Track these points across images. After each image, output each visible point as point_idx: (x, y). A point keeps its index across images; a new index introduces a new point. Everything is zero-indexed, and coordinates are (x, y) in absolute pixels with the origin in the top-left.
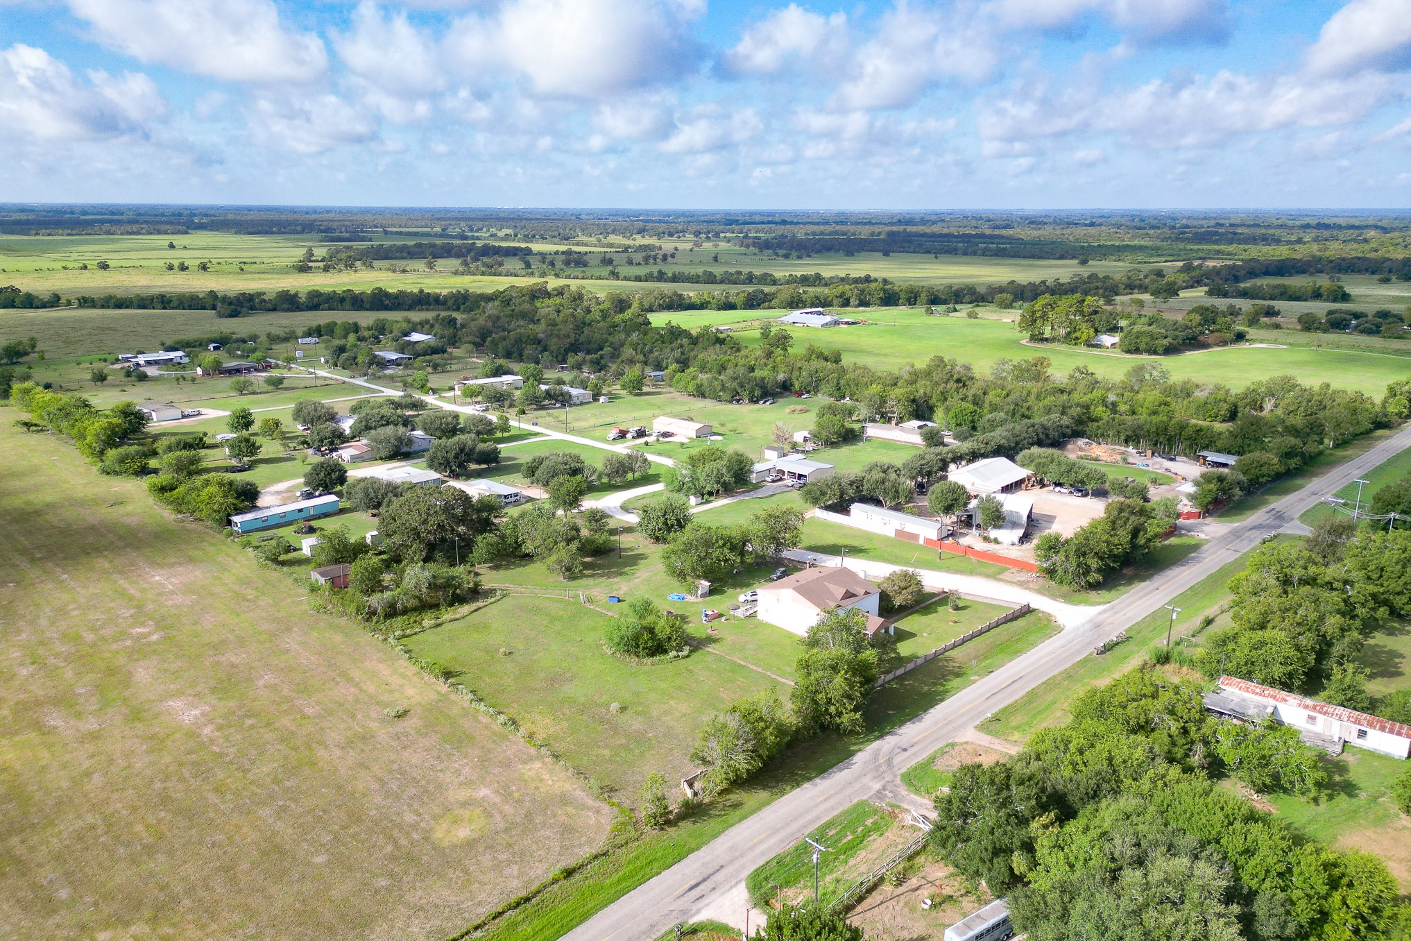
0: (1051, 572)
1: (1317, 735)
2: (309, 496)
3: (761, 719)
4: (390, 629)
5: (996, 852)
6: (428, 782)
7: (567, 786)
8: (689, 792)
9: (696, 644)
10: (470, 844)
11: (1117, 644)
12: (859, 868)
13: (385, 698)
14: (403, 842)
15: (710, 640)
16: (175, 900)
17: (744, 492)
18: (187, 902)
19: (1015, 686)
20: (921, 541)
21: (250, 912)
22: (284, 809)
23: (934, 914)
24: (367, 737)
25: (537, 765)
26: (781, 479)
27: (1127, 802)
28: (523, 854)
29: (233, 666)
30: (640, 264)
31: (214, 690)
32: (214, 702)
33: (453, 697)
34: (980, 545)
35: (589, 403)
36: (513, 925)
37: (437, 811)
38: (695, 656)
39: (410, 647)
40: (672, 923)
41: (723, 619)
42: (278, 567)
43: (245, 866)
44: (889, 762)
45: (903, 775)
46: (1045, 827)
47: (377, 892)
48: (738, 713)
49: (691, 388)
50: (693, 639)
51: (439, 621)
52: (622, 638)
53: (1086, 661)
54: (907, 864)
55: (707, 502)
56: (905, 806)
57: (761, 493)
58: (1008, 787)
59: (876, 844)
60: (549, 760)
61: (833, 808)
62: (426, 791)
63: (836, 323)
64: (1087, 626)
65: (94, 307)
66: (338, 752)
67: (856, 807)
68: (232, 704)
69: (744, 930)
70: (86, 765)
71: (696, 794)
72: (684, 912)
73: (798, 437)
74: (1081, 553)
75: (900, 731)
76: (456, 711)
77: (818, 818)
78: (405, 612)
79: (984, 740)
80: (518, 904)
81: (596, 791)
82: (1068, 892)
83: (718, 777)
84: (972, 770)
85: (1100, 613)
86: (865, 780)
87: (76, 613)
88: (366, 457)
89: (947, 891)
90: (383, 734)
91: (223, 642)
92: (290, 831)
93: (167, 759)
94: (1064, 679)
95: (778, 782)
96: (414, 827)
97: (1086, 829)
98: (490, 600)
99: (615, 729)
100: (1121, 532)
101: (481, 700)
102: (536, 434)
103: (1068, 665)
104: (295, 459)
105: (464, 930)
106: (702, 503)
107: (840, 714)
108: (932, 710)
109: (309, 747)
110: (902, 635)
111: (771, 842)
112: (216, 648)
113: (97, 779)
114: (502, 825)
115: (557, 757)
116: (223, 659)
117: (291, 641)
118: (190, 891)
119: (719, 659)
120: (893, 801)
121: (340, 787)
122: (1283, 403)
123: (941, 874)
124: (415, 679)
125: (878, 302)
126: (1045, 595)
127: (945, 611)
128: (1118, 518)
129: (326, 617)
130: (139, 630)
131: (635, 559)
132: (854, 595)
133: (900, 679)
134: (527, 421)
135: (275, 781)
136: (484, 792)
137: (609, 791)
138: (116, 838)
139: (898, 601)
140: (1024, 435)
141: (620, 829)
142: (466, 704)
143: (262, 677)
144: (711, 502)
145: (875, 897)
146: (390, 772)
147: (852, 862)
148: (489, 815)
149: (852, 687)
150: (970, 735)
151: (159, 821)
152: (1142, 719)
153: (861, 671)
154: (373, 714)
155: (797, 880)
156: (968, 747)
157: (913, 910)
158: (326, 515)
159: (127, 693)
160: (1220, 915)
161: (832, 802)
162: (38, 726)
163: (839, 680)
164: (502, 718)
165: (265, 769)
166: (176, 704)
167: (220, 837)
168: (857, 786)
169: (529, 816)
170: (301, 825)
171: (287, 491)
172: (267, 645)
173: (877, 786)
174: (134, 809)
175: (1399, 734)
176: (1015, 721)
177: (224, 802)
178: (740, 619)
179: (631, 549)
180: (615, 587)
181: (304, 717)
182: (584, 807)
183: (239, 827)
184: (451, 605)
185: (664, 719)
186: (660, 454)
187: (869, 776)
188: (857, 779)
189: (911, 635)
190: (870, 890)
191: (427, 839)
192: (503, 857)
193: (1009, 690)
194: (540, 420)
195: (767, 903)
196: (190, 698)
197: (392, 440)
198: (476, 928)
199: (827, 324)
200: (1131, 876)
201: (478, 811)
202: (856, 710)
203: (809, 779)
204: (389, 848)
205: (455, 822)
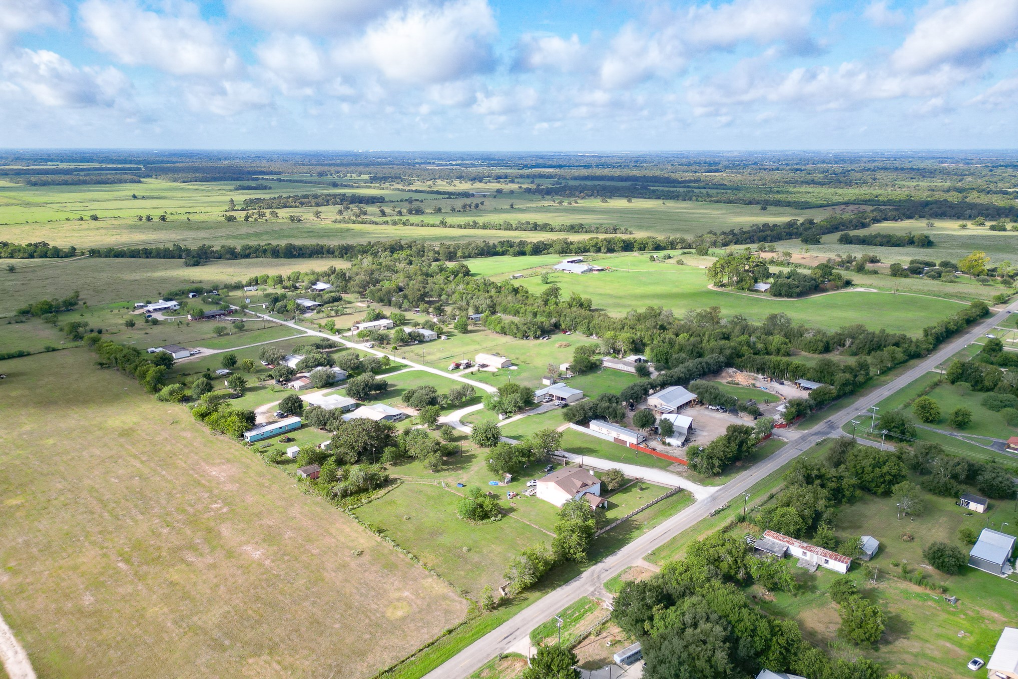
0: (695, 467)
1: (807, 561)
2: (282, 416)
3: (537, 558)
4: (345, 505)
5: (637, 621)
6: (379, 589)
7: (445, 591)
8: (503, 594)
9: (504, 512)
10: (404, 619)
11: (723, 510)
12: (581, 628)
13: (350, 544)
14: (373, 618)
15: (512, 510)
16: (276, 644)
17: (530, 410)
18: (282, 646)
19: (666, 535)
20: (628, 445)
21: (313, 650)
22: (314, 602)
23: (611, 648)
24: (345, 566)
25: (430, 580)
26: (552, 400)
27: (695, 599)
28: (428, 623)
29: (270, 527)
30: (460, 211)
31: (264, 540)
32: (266, 547)
33: (384, 543)
34: (660, 448)
35: (435, 340)
36: (428, 655)
37: (386, 603)
38: (504, 519)
39: (357, 515)
40: (497, 653)
41: (518, 497)
42: (277, 465)
43: (304, 629)
44: (599, 577)
45: (604, 584)
46: (659, 610)
47: (366, 640)
48: (525, 556)
49: (498, 329)
50: (503, 509)
51: (370, 499)
52: (467, 511)
53: (704, 520)
54: (602, 627)
55: (509, 417)
56: (604, 599)
57: (541, 410)
58: (645, 592)
59: (589, 617)
60: (435, 577)
61: (570, 600)
62: (380, 593)
63: (591, 270)
64: (709, 499)
65: (100, 256)
66: (334, 574)
67: (581, 600)
68: (275, 548)
69: (528, 656)
70: (215, 581)
71: (506, 594)
72: (502, 649)
73: (563, 368)
74: (710, 457)
75: (605, 561)
76: (386, 552)
77: (563, 605)
78: (352, 494)
79: (646, 565)
80: (429, 646)
81: (459, 593)
82: (663, 637)
83: (516, 586)
84: (630, 584)
85: (717, 491)
86: (586, 586)
87: (178, 495)
88: (309, 386)
89: (618, 638)
90: (353, 564)
91: (260, 513)
92: (320, 613)
93: (253, 578)
94: (691, 531)
95: (545, 587)
96: (377, 610)
97: (675, 611)
98: (395, 486)
99: (466, 560)
100: (733, 445)
101: (398, 545)
102: (406, 366)
103: (695, 523)
104: (266, 388)
105: (407, 657)
106: (506, 418)
107: (575, 554)
108: (622, 549)
109: (319, 571)
110: (612, 506)
111: (541, 617)
112: (259, 515)
113: (222, 589)
114: (417, 610)
115: (439, 576)
116: (263, 523)
117: (295, 511)
118: (283, 641)
119: (517, 521)
120: (598, 597)
121: (338, 592)
122: (857, 341)
123: (617, 631)
124: (363, 534)
125: (620, 249)
126: (690, 480)
127: (636, 491)
128: (732, 436)
129: (310, 497)
130: (216, 506)
131: (470, 458)
132: (587, 485)
133: (608, 531)
134: (399, 355)
135: (307, 588)
136: (406, 594)
137: (466, 592)
138: (242, 617)
139: (610, 487)
140: (695, 369)
141: (472, 611)
142: (391, 548)
143: (286, 533)
144: (511, 417)
145: (587, 641)
146: (361, 584)
147: (577, 626)
148: (410, 605)
149: (581, 540)
150: (640, 563)
151: (259, 608)
152: (716, 557)
153: (586, 532)
154: (346, 553)
155: (552, 634)
156: (638, 569)
157: (602, 647)
158: (294, 430)
159: (221, 542)
160: (720, 647)
161: (570, 597)
162: (183, 561)
163: (575, 536)
164: (410, 555)
165: (301, 582)
166: (248, 548)
167: (289, 616)
168: (582, 589)
169: (429, 605)
170: (324, 610)
171: (268, 412)
172: (284, 514)
173: (592, 589)
174: (245, 603)
175: (842, 562)
176: (663, 554)
177: (286, 599)
178: (527, 497)
179: (467, 451)
180: (460, 477)
181: (313, 555)
182: (454, 601)
183: (296, 611)
184: (375, 489)
185: (490, 555)
186: (480, 381)
187: (588, 584)
188: (583, 586)
189: (616, 506)
190: (584, 639)
191: (383, 616)
192: (419, 624)
193: (662, 537)
194: (407, 355)
195: (539, 644)
196: (254, 545)
197: (324, 377)
198: (412, 656)
199: (584, 271)
200: (690, 631)
201: (405, 603)
202: (583, 551)
203: (560, 586)
204: (367, 621)
205: (395, 608)
